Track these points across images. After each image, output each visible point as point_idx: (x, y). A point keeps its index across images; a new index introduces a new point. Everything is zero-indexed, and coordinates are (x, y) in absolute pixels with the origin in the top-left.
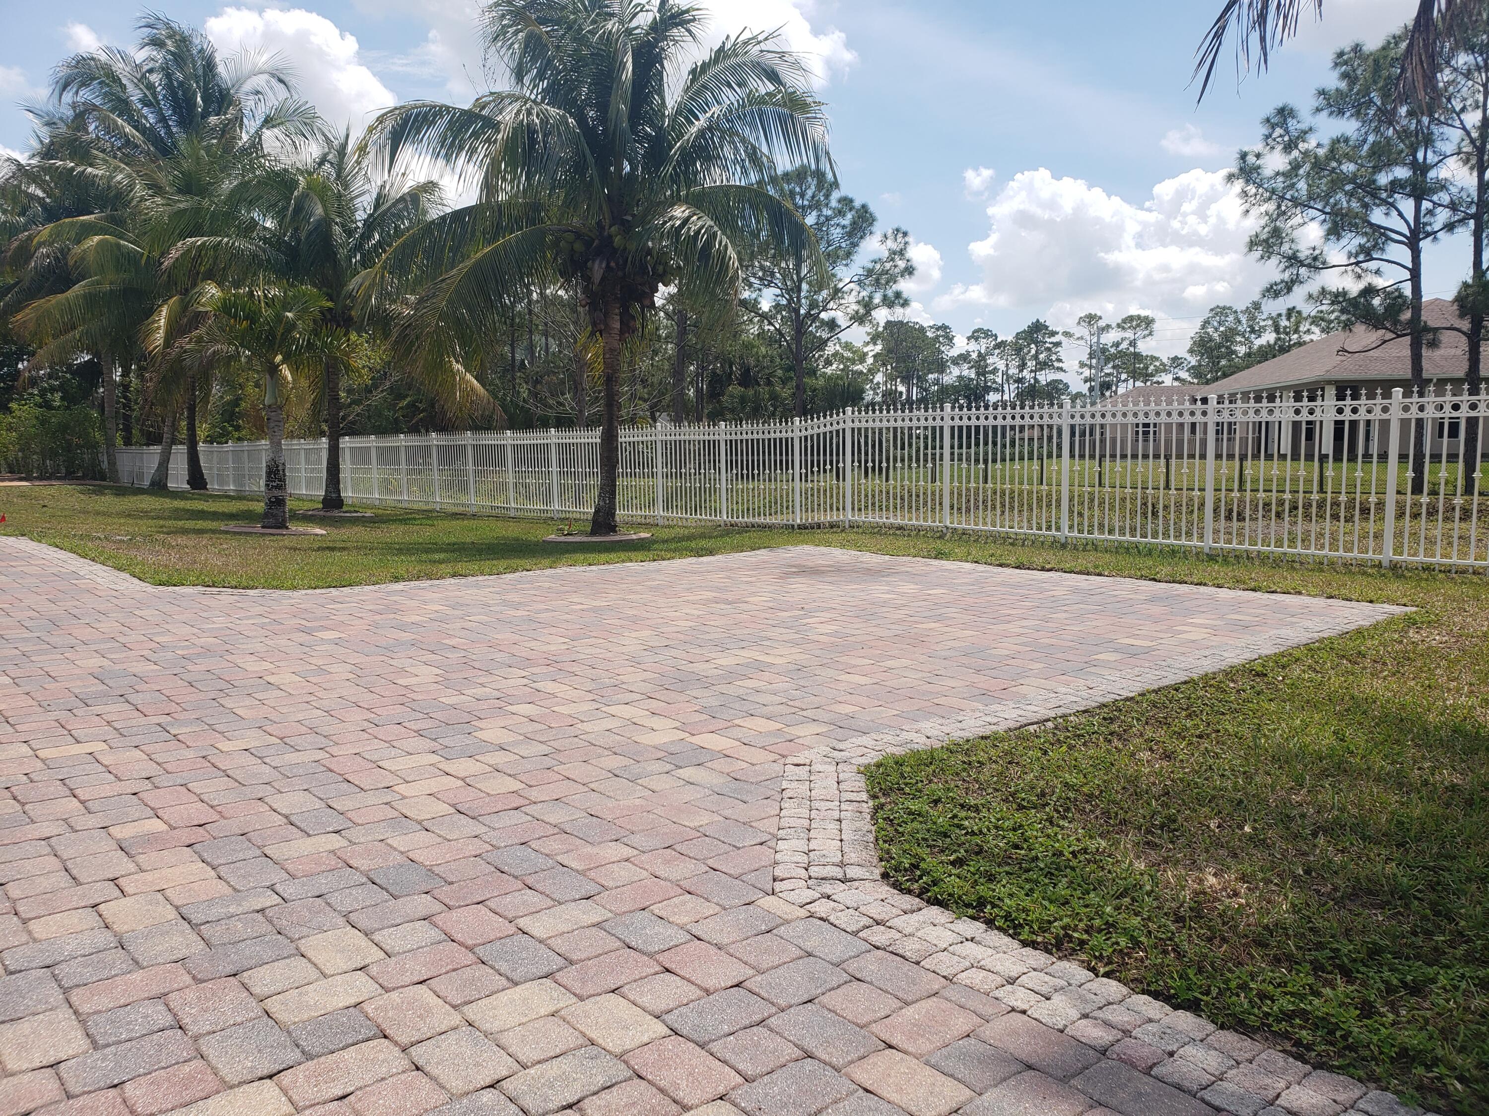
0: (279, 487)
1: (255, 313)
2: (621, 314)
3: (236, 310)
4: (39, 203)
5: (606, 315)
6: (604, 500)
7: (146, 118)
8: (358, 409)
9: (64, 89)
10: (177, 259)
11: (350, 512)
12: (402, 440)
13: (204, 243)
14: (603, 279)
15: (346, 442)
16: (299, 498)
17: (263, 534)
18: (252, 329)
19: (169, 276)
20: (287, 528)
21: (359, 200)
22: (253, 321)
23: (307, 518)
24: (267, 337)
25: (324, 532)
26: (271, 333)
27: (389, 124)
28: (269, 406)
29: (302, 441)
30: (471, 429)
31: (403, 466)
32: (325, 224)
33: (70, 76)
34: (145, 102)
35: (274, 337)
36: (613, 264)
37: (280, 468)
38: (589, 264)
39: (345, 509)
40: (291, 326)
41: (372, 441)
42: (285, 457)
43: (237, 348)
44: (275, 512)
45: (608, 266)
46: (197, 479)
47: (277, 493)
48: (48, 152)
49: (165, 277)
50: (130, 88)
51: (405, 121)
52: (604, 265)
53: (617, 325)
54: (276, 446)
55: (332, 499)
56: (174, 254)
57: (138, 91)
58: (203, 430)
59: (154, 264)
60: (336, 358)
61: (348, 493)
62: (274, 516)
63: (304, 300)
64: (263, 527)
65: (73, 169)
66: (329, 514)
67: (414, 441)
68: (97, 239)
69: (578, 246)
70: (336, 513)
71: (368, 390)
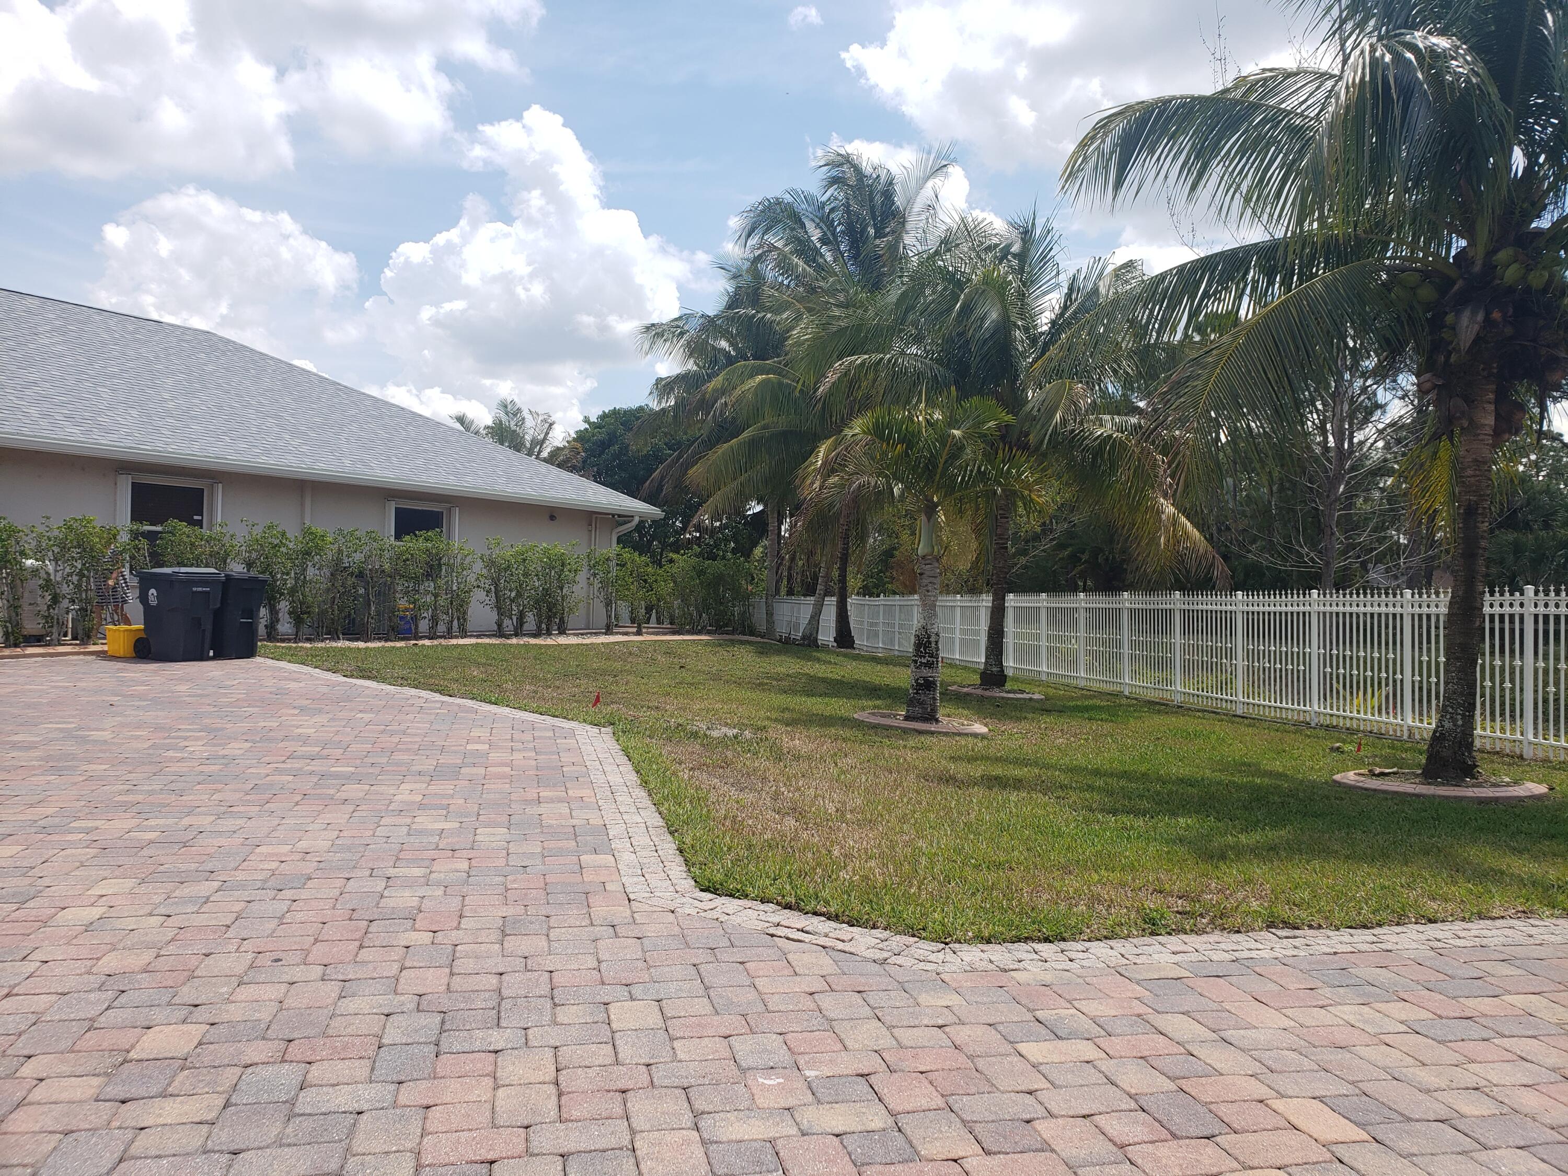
0: (929, 665)
1: (913, 435)
2: (1497, 402)
3: (890, 433)
4: (725, 356)
5: (1469, 401)
6: (1454, 721)
7: (822, 256)
8: (1023, 560)
9: (749, 235)
10: (834, 384)
11: (1014, 692)
12: (1081, 600)
13: (863, 364)
14: (1477, 340)
15: (1012, 600)
16: (952, 665)
17: (905, 731)
18: (907, 455)
19: (823, 408)
20: (937, 721)
21: (1047, 298)
22: (910, 446)
23: (961, 699)
24: (926, 466)
25: (984, 730)
26: (932, 462)
27: (1118, 128)
28: (924, 557)
29: (958, 597)
30: (1182, 589)
31: (1082, 634)
32: (1004, 327)
33: (755, 223)
34: (824, 241)
35: (935, 466)
36: (1496, 315)
37: (933, 639)
38: (1450, 318)
39: (1008, 686)
40: (959, 448)
41: (1043, 600)
42: (940, 625)
43: (888, 482)
44: (922, 697)
45: (1488, 320)
46: (844, 638)
47: (926, 672)
48: (734, 302)
49: (820, 405)
50: (810, 226)
51: (1142, 122)
52: (1480, 317)
53: (1490, 420)
54: (930, 609)
55: (992, 674)
56: (831, 377)
57: (818, 231)
58: (854, 582)
59: (808, 394)
60: (1014, 493)
61: (1010, 663)
62: (921, 703)
63: (976, 414)
64: (907, 718)
65: (754, 316)
66: (987, 693)
67: (1100, 602)
68: (760, 378)
69: (1427, 293)
70: (997, 693)
71: (1036, 538)
